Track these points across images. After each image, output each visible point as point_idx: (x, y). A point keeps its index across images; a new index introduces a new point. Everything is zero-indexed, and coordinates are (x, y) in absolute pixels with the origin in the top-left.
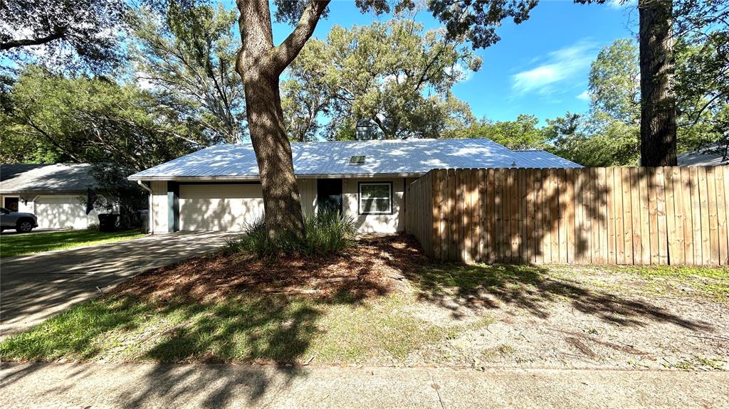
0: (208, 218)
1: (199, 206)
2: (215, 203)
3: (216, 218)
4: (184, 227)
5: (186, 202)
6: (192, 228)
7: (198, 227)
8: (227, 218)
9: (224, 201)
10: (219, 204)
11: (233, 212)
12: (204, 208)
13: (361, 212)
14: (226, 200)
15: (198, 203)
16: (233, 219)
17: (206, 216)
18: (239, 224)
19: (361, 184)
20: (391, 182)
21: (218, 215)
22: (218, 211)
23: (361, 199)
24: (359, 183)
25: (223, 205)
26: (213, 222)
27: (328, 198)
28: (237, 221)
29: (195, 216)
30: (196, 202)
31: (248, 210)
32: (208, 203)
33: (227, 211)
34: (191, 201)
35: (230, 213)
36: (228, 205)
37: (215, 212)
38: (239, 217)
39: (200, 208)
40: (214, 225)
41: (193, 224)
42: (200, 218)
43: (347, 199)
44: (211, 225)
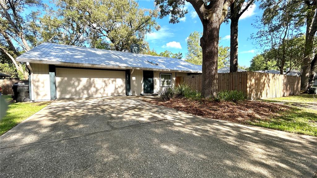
0: (79, 90)
1: (72, 82)
2: (84, 81)
3: (85, 89)
4: (61, 95)
5: (62, 80)
6: (68, 96)
7: (72, 95)
8: (93, 90)
9: (90, 79)
10: (87, 81)
11: (97, 86)
12: (76, 84)
13: (161, 86)
14: (92, 79)
15: (71, 80)
16: (97, 90)
17: (78, 89)
18: (100, 93)
19: (161, 74)
20: (171, 74)
21: (87, 88)
22: (87, 86)
23: (161, 80)
24: (160, 73)
25: (90, 82)
26: (83, 92)
27: (147, 80)
28: (99, 91)
29: (69, 89)
30: (70, 80)
31: (106, 85)
32: (79, 81)
33: (93, 86)
34: (66, 79)
35: (94, 87)
36: (94, 82)
37: (84, 86)
38: (101, 89)
39: (74, 84)
40: (84, 94)
41: (68, 94)
42: (73, 90)
43: (155, 80)
44: (82, 94)
